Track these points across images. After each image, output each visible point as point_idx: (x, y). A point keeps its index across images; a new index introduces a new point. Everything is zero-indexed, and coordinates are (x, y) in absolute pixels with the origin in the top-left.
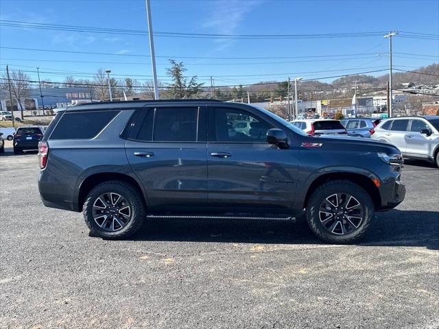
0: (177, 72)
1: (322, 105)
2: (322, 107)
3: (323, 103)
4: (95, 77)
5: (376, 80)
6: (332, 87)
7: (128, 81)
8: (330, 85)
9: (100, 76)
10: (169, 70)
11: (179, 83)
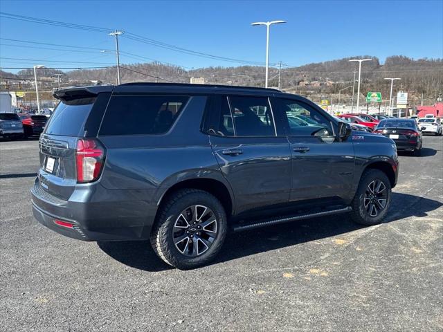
1: (17, 96)
2: (17, 99)
3: (18, 95)
5: (65, 75)
6: (17, 78)
8: (16, 76)
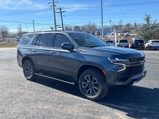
0: (148, 19)
4: (118, 23)
7: (135, 24)
9: (120, 22)
10: (145, 18)
11: (148, 23)
